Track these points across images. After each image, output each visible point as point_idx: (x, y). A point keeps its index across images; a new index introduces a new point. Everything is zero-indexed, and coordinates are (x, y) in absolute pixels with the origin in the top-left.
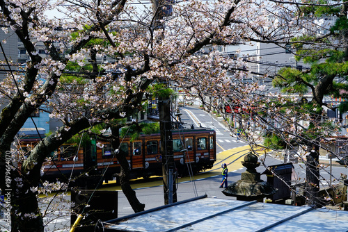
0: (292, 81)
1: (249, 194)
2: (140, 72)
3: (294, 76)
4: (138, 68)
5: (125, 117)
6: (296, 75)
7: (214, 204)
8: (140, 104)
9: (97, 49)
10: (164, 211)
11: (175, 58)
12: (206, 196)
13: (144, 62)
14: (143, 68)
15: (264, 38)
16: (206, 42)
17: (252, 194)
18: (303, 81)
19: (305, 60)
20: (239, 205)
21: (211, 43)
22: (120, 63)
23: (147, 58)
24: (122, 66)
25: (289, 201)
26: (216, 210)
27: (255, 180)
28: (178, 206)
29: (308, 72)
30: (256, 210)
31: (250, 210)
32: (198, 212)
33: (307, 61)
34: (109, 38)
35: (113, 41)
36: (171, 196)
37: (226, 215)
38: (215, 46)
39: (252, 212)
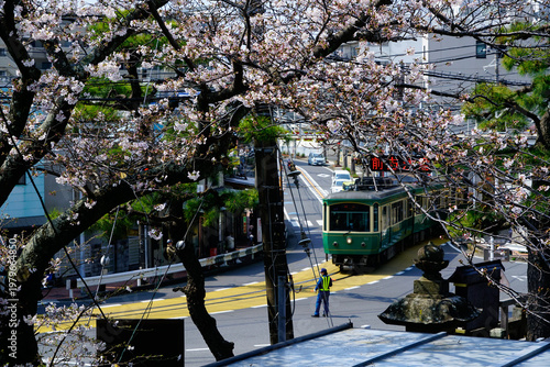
0: (498, 108)
1: (429, 320)
2: (225, 94)
3: (501, 99)
4: (221, 88)
5: (199, 179)
6: (505, 97)
7: (368, 341)
8: (226, 154)
9: (144, 52)
10: (272, 355)
11: (292, 67)
12: (350, 326)
13: (233, 76)
14: (231, 87)
15: (453, 27)
16: (348, 36)
17: (434, 319)
18: (518, 108)
19: (521, 68)
20: (411, 342)
21: (357, 39)
22: (188, 78)
23: (238, 67)
24: (191, 83)
25: (497, 331)
26: (370, 350)
27: (440, 293)
28: (298, 346)
29: (526, 91)
30: (444, 349)
31: (434, 349)
32: (339, 355)
33: (525, 71)
34: (166, 31)
35: (175, 37)
36: (282, 326)
37: (389, 360)
38: (363, 45)
39: (437, 355)
